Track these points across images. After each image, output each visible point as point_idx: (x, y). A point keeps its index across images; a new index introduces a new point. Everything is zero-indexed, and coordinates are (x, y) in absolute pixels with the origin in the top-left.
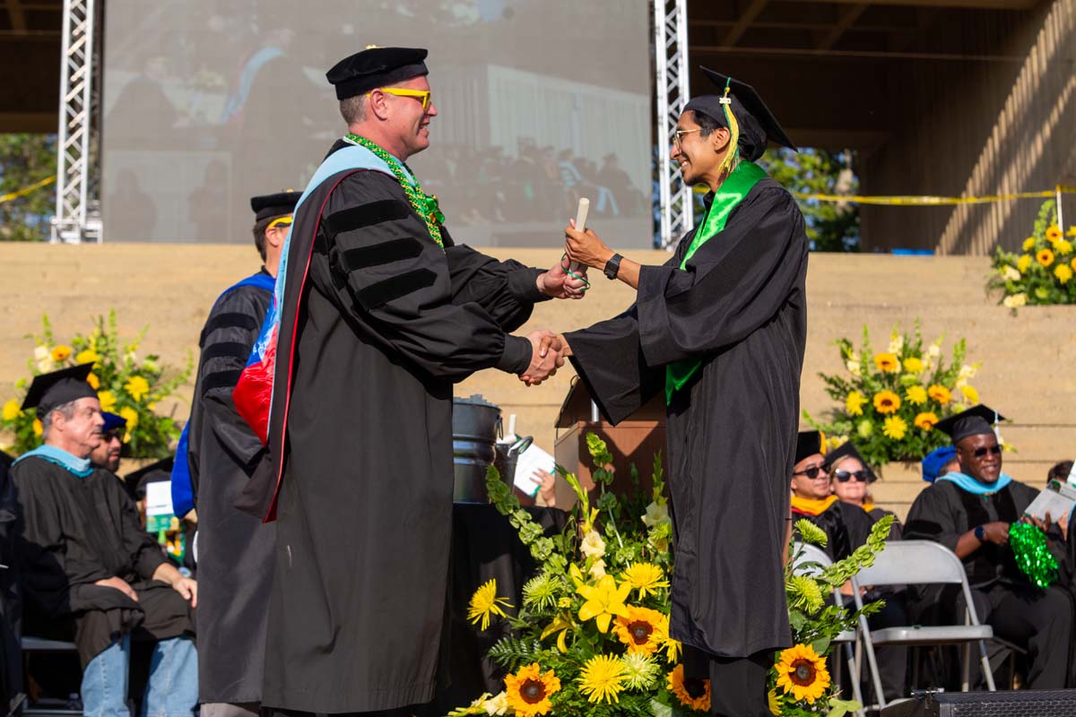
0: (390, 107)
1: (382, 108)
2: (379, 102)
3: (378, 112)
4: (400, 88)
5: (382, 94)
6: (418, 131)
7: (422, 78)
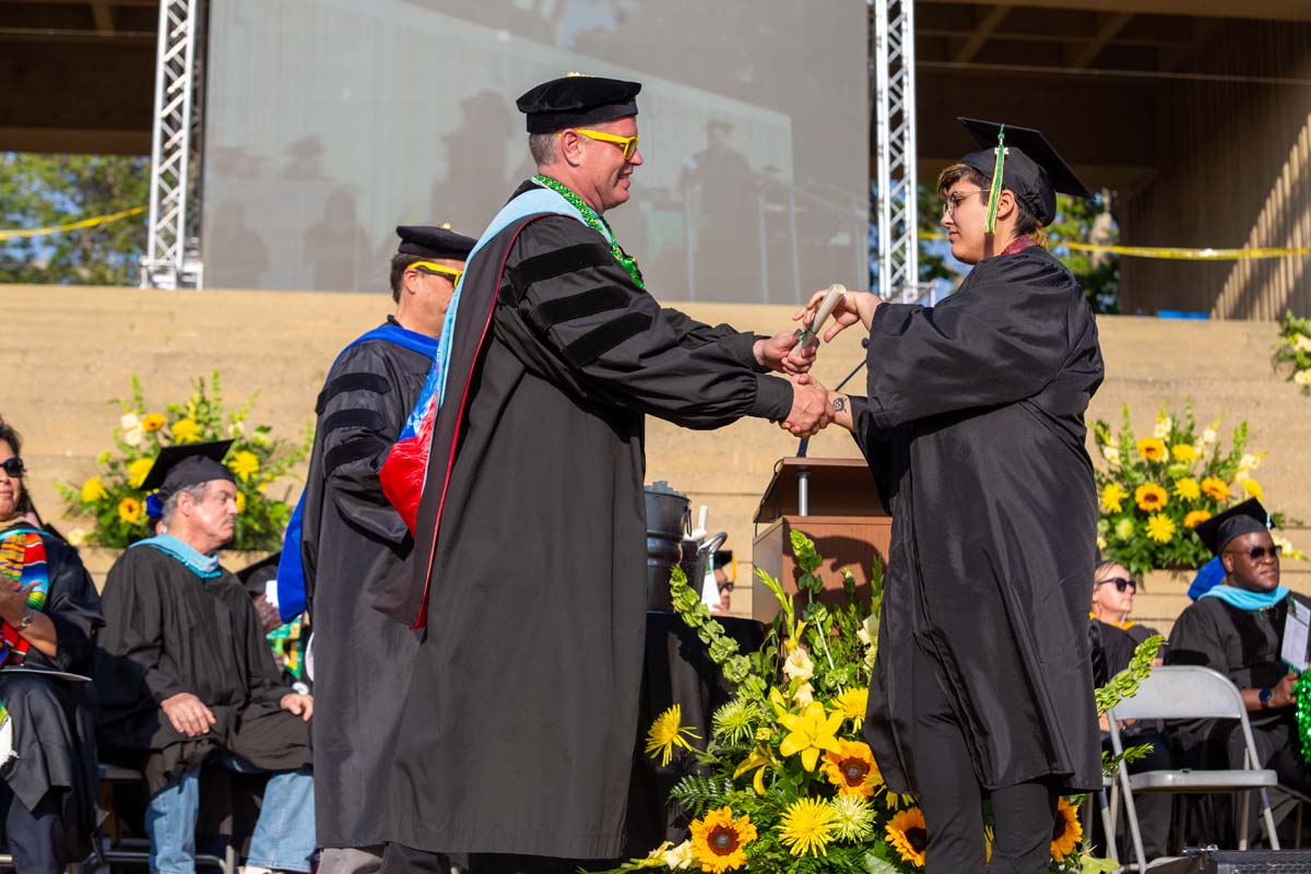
0: (584, 152)
1: (574, 152)
2: (573, 145)
3: (569, 156)
4: (600, 131)
5: (575, 136)
6: (617, 182)
7: (628, 120)
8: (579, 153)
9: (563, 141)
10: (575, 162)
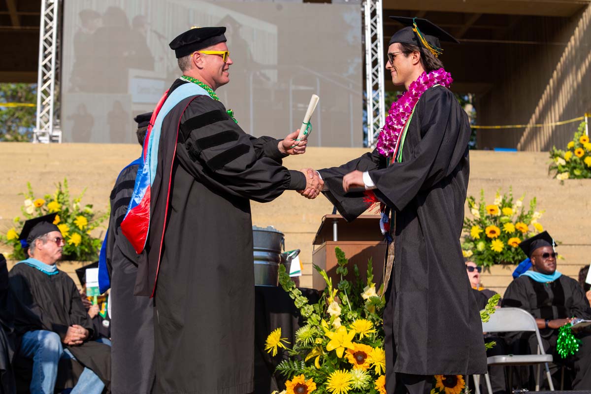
0: (204, 61)
1: (200, 62)
2: (198, 59)
3: (198, 64)
4: (210, 50)
5: (199, 54)
6: (222, 74)
7: (222, 44)
8: (202, 62)
9: (193, 57)
10: (201, 66)
